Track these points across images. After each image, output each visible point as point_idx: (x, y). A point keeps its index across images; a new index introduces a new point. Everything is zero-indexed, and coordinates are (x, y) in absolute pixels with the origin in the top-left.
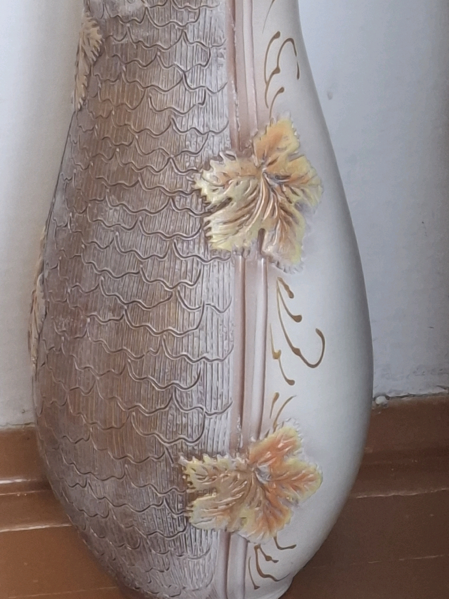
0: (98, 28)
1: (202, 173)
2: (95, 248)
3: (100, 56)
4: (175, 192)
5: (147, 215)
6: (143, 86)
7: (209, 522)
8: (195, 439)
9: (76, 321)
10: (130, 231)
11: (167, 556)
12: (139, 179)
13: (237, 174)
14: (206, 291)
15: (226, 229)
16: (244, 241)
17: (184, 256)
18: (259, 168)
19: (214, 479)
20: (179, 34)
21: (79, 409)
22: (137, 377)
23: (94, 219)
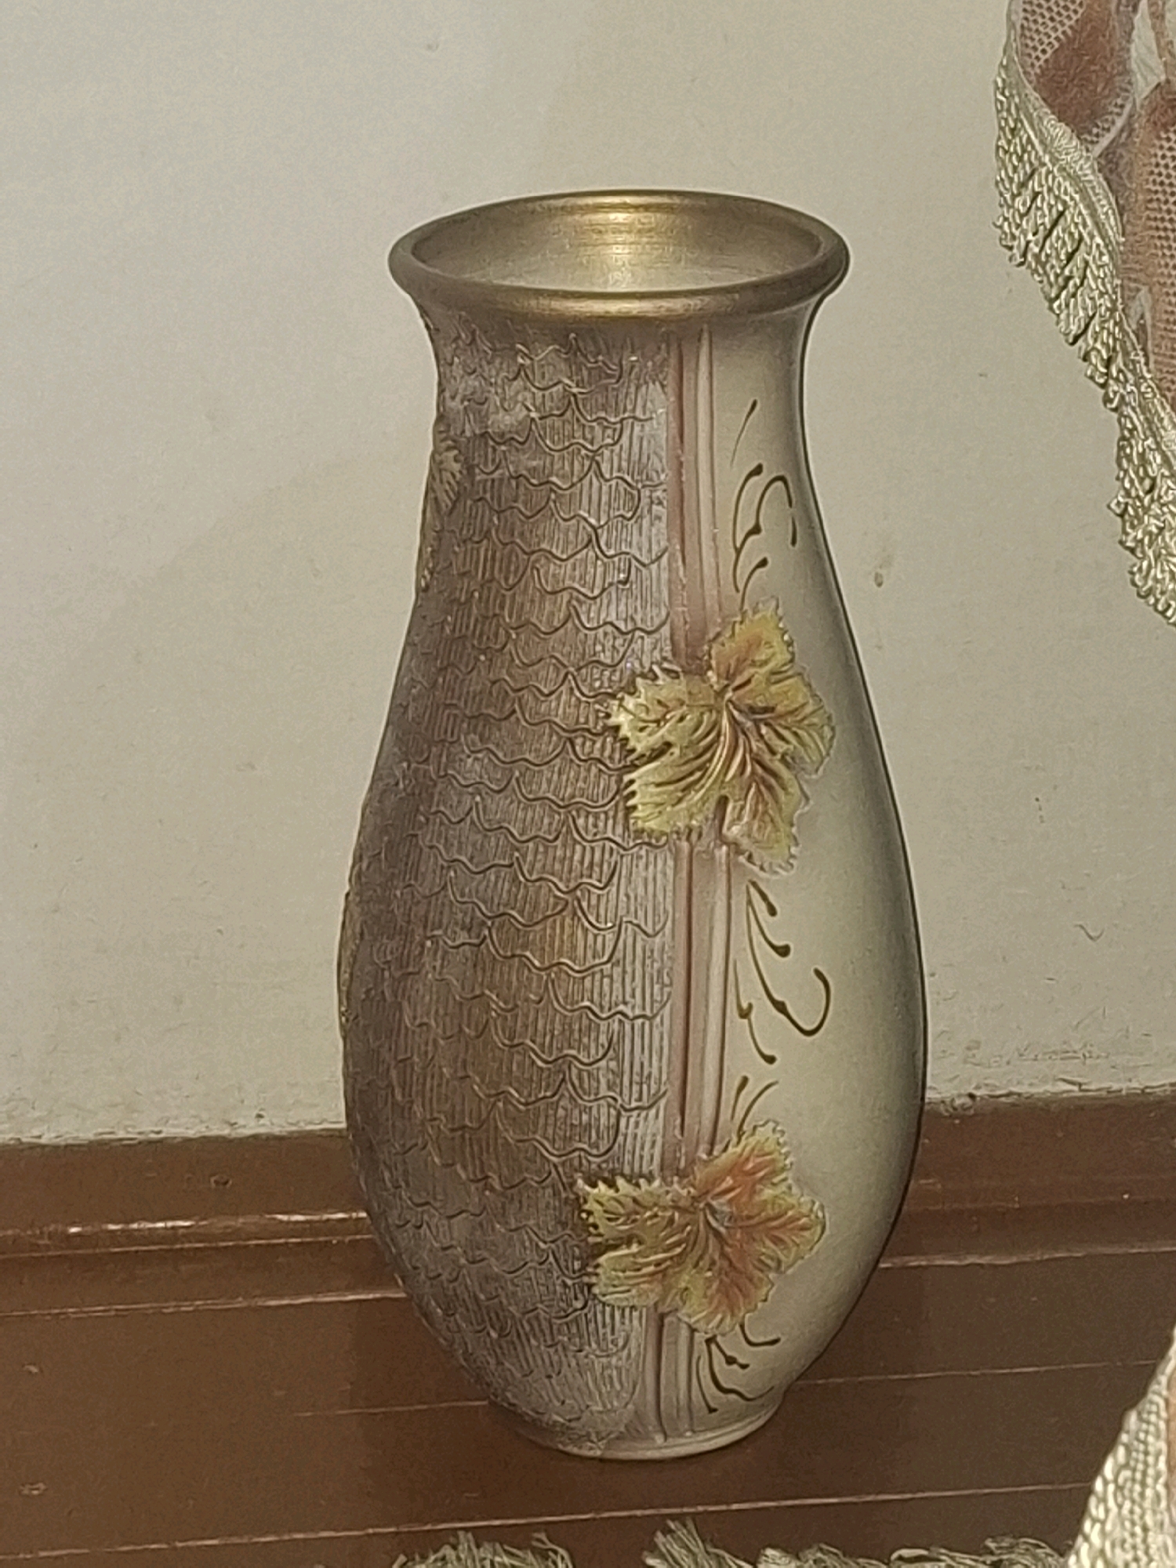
0: (456, 452)
1: (622, 699)
2: (442, 823)
3: (458, 500)
4: (575, 731)
5: (527, 769)
6: (527, 550)
7: (626, 1295)
8: (602, 1150)
9: (408, 945)
10: (501, 795)
11: (556, 1351)
12: (516, 706)
13: (682, 703)
14: (625, 899)
15: (658, 794)
16: (691, 817)
17: (589, 838)
18: (720, 694)
19: (634, 1221)
20: (587, 463)
21: (410, 1096)
22: (506, 1042)
23: (442, 773)
